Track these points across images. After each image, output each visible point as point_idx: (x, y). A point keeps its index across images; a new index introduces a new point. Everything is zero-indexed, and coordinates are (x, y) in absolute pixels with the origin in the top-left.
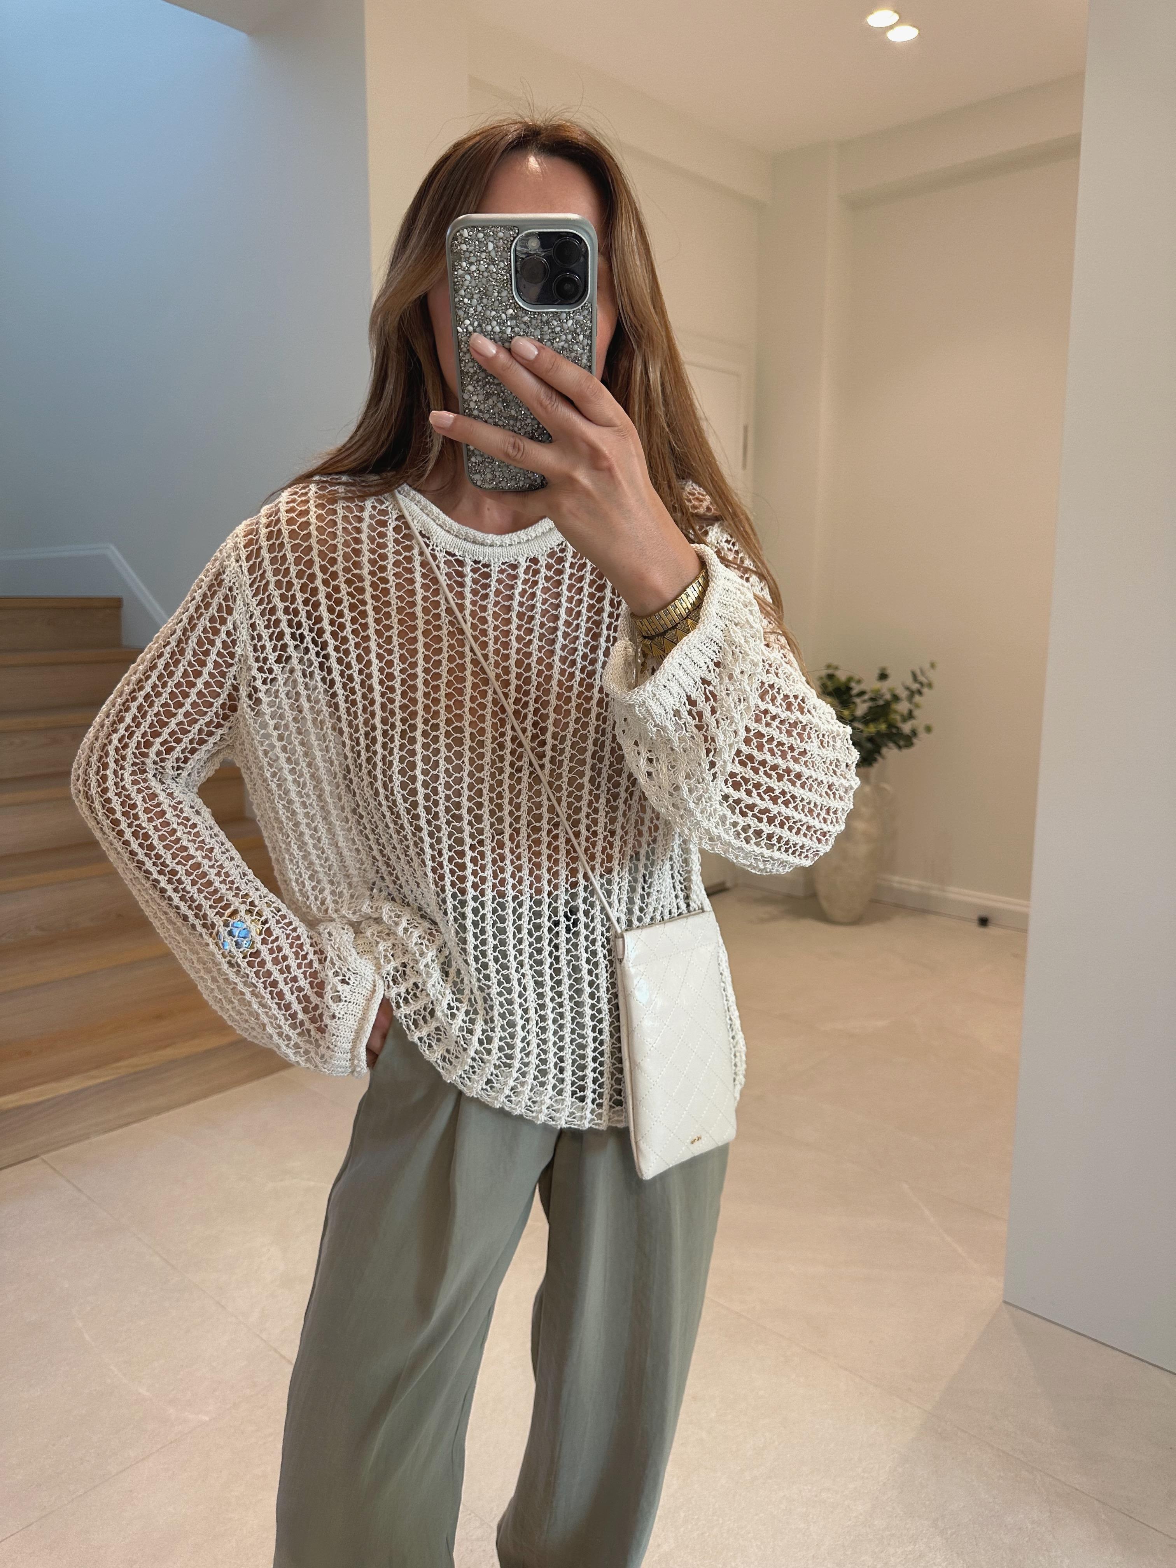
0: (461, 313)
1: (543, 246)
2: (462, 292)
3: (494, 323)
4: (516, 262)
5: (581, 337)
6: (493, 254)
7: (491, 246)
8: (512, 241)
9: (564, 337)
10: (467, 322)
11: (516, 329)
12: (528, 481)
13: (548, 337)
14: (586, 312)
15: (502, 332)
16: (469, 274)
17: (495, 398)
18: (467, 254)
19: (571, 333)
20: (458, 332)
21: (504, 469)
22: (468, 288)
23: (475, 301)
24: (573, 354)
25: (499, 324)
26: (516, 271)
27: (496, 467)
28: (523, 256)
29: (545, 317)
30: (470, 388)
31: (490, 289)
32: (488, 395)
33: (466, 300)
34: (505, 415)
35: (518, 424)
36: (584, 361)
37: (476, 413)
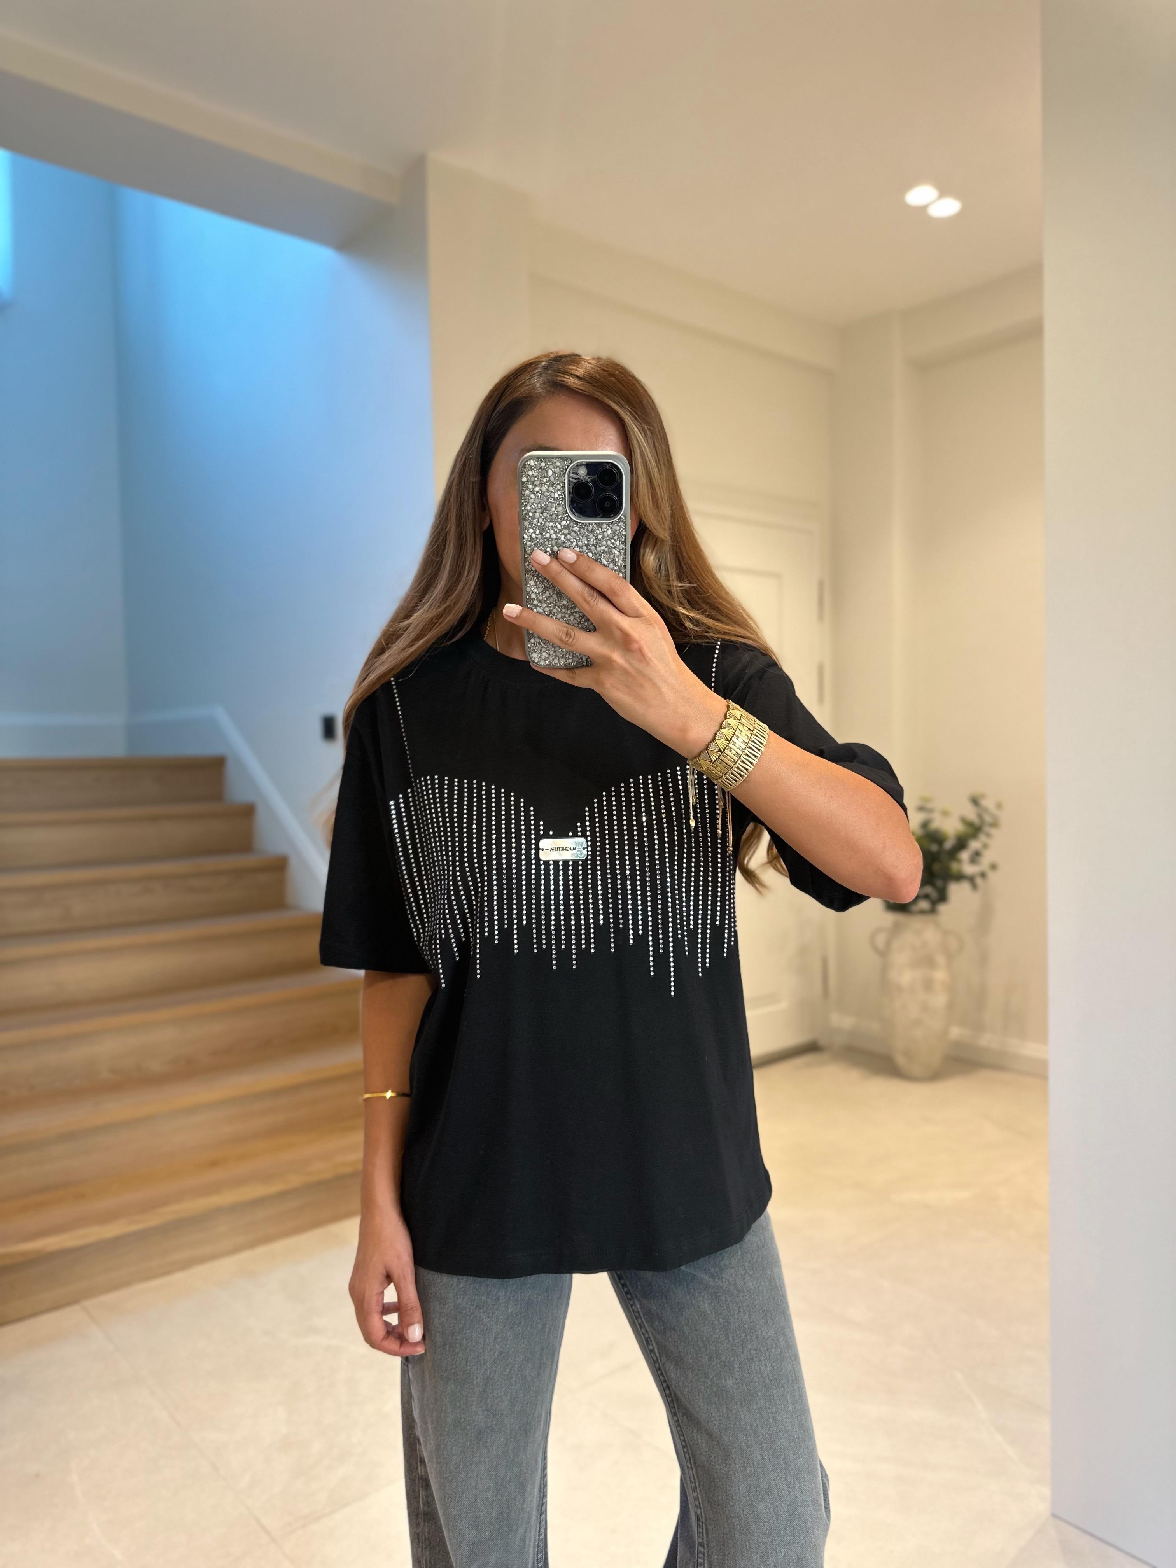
0: (527, 524)
1: (588, 474)
2: (528, 508)
3: (552, 532)
4: (569, 485)
5: (618, 543)
6: (552, 479)
7: (550, 473)
8: (566, 469)
9: (604, 543)
10: (531, 531)
11: (569, 537)
12: (576, 659)
13: (592, 543)
14: (621, 524)
15: (558, 538)
16: (534, 494)
17: (551, 591)
18: (533, 479)
19: (610, 540)
20: (524, 538)
21: (557, 649)
22: (532, 504)
23: (537, 515)
24: (612, 556)
25: (555, 532)
26: (569, 493)
27: (550, 647)
28: (575, 481)
29: (590, 528)
30: (532, 583)
31: (550, 505)
32: (546, 589)
33: (531, 514)
34: (558, 604)
35: (569, 612)
36: (620, 561)
37: (536, 602)
